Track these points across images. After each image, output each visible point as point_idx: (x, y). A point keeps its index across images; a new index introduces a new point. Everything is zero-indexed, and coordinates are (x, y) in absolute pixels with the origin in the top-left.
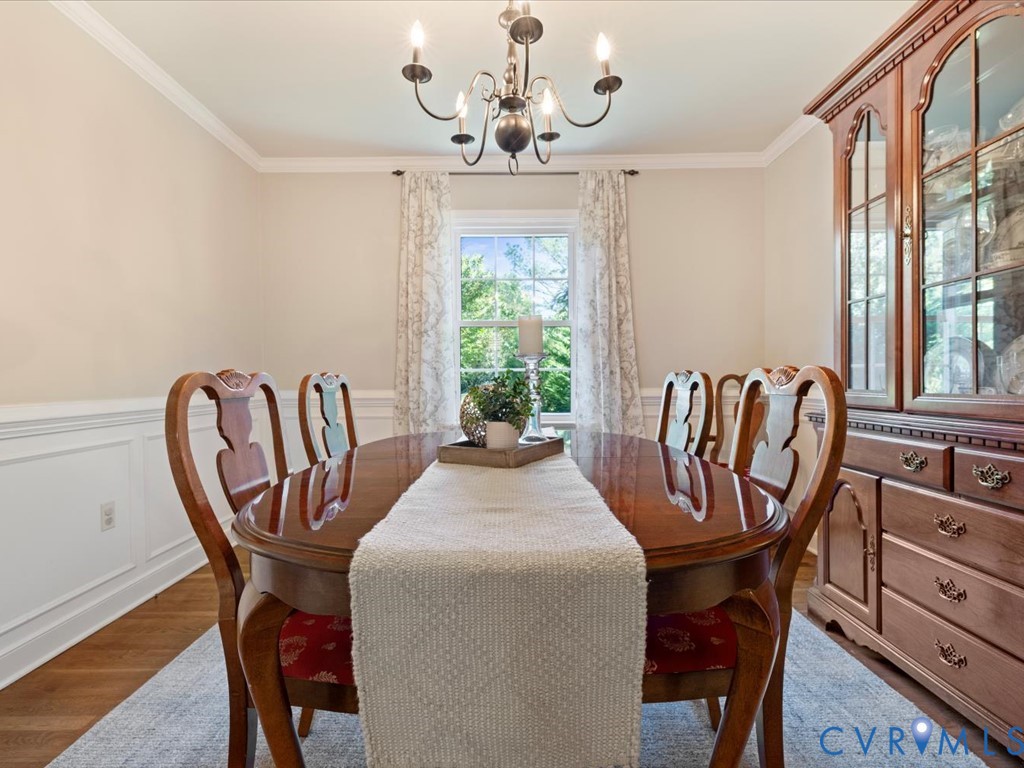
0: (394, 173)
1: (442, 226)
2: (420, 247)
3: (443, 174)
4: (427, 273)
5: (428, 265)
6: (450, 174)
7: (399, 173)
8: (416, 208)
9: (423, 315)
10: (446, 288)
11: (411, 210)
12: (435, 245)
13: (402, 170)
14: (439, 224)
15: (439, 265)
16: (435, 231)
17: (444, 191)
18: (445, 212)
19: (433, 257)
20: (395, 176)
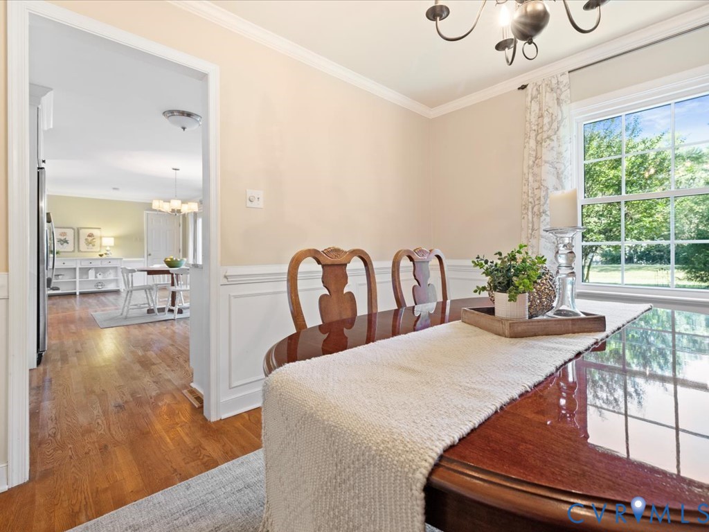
0: (519, 89)
1: (563, 119)
2: (539, 143)
3: (563, 74)
4: (546, 162)
5: (547, 155)
6: (569, 72)
7: (523, 87)
8: (537, 111)
9: (542, 198)
10: (565, 173)
11: (533, 114)
12: (554, 138)
13: (525, 84)
14: (560, 118)
15: (560, 153)
16: (555, 125)
17: (563, 90)
18: (565, 107)
19: (552, 148)
20: (521, 91)
